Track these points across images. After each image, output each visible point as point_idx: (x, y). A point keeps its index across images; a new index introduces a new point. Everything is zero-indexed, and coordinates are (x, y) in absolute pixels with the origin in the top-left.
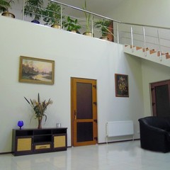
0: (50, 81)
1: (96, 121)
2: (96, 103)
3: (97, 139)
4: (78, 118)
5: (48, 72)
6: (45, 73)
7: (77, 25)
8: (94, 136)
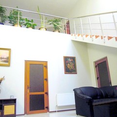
0: (7, 63)
1: (47, 93)
2: (47, 80)
3: (47, 108)
4: (30, 92)
5: (5, 57)
6: (3, 58)
7: (33, 23)
8: (45, 106)
